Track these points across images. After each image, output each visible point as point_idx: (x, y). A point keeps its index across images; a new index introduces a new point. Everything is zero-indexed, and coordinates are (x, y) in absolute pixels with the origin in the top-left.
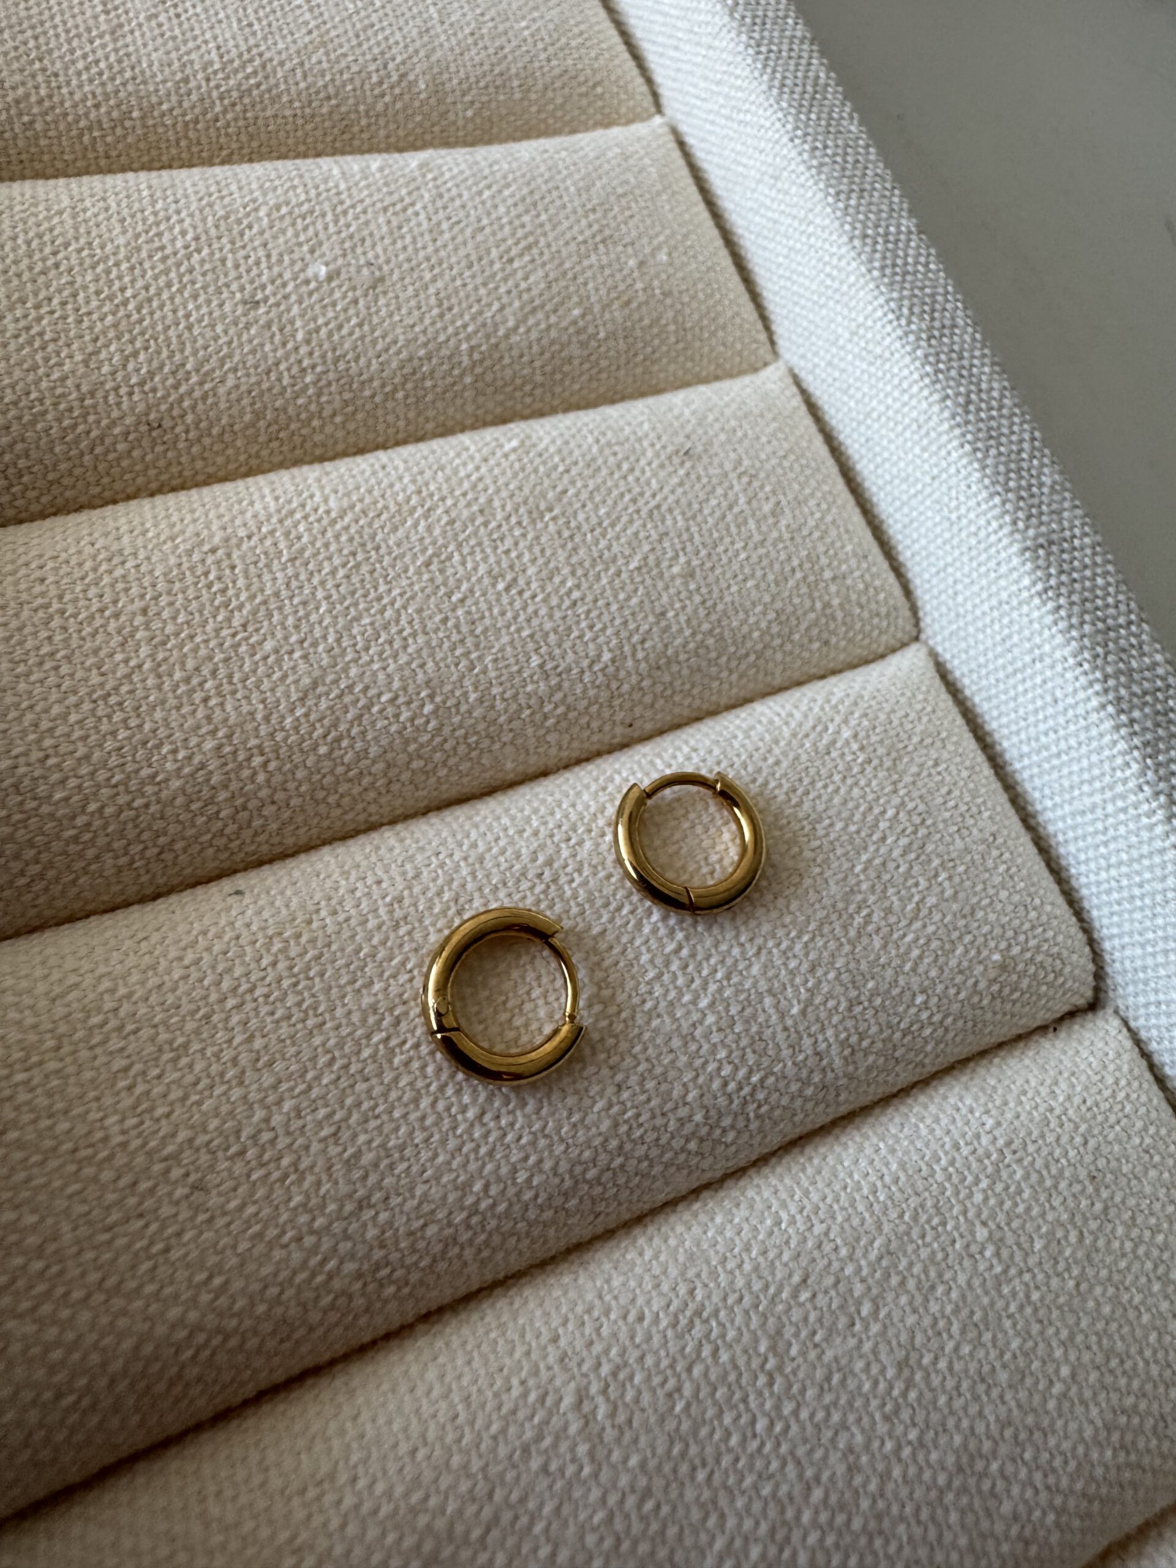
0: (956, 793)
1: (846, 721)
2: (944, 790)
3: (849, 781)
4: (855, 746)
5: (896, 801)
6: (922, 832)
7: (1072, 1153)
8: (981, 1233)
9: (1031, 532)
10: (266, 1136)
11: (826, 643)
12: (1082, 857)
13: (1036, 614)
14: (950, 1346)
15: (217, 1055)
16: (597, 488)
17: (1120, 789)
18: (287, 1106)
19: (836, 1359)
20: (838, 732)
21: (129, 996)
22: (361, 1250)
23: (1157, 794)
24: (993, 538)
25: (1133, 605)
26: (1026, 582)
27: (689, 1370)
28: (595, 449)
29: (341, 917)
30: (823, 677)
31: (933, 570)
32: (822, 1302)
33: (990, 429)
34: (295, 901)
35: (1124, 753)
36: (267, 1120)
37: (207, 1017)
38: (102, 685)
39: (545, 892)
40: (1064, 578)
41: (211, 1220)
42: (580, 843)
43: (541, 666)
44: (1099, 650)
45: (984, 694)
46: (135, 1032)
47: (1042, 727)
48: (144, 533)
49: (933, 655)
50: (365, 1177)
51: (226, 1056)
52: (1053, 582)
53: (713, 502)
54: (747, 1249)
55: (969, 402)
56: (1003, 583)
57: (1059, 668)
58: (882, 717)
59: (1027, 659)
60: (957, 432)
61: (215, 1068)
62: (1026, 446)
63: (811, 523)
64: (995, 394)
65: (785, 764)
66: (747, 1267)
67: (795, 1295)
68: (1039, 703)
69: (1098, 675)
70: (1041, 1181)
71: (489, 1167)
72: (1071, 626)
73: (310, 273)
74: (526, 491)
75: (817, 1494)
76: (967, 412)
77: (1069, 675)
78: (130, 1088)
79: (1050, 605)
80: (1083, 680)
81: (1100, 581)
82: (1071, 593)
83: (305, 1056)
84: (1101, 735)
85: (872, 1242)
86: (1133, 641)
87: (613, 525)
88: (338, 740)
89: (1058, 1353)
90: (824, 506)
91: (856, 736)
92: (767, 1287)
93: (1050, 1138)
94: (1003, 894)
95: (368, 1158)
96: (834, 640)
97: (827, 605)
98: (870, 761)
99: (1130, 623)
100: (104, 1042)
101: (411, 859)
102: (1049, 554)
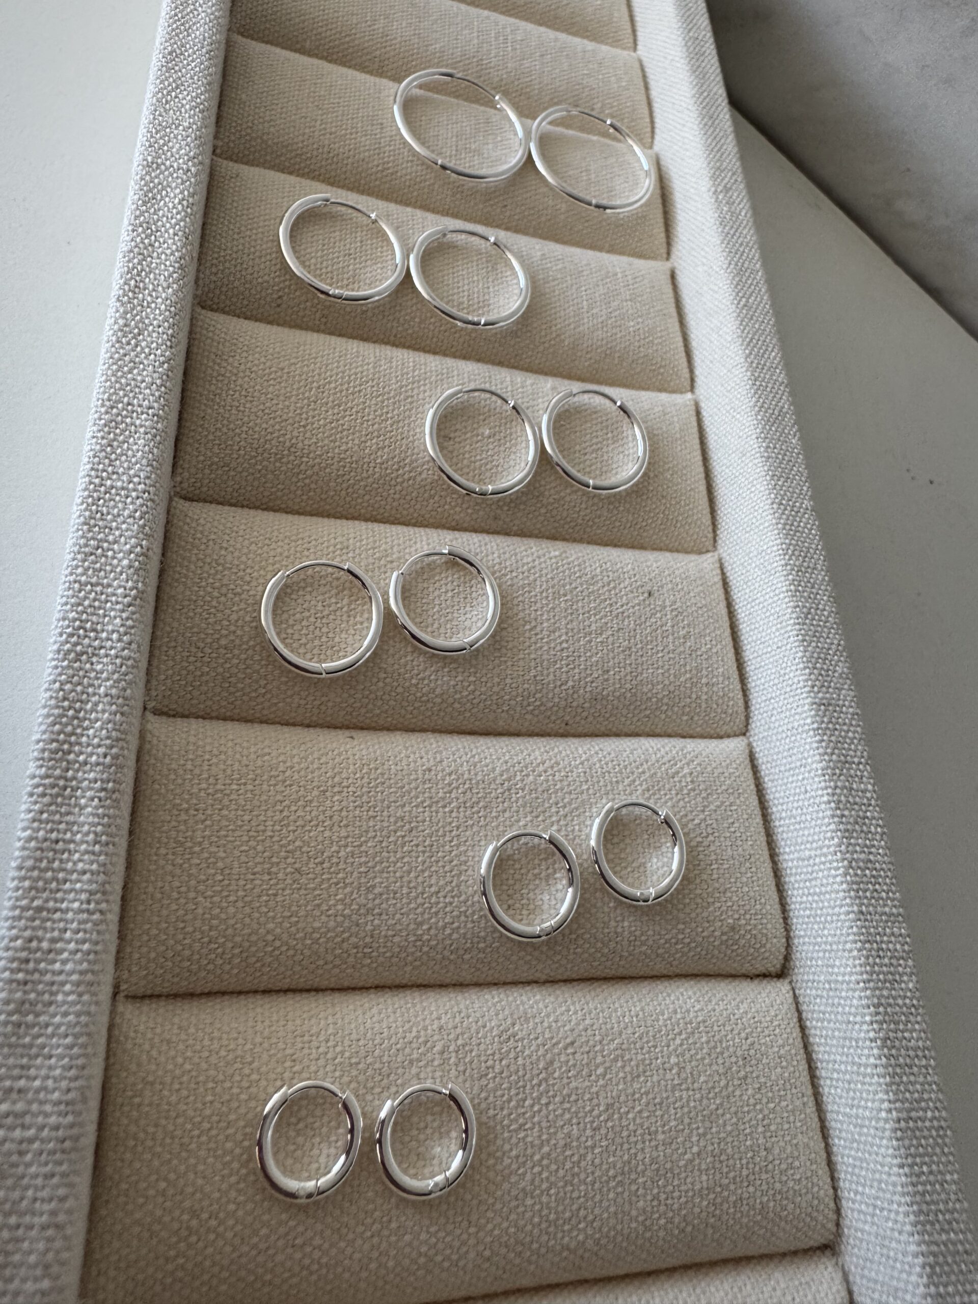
0: (736, 825)
1: (688, 764)
2: (731, 821)
3: (679, 796)
4: (689, 779)
5: (702, 816)
6: (711, 838)
7: (737, 1040)
8: (673, 1060)
9: (820, 695)
10: (335, 860)
11: (692, 718)
12: (796, 885)
13: (809, 740)
14: (638, 1108)
15: (324, 812)
16: (593, 592)
17: (825, 850)
18: (349, 849)
19: (577, 1088)
20: (682, 768)
21: (292, 767)
22: (362, 934)
23: (843, 860)
24: (799, 691)
25: (865, 754)
26: (809, 721)
27: (501, 1060)
28: (598, 570)
29: (399, 768)
30: (684, 737)
31: (764, 698)
32: (578, 1056)
33: (816, 631)
34: (378, 752)
35: (833, 831)
36: (338, 852)
37: (325, 792)
38: (322, 612)
39: (503, 793)
40: (830, 726)
41: (299, 889)
42: (528, 775)
43: (535, 676)
44: (837, 771)
45: (771, 777)
46: (291, 785)
47: (795, 805)
48: (361, 541)
49: (750, 745)
50: (374, 900)
51: (328, 813)
52: (824, 726)
53: (653, 620)
54: (548, 1016)
55: (809, 613)
56: (797, 717)
57: (812, 774)
58: (709, 769)
59: (798, 764)
60: (797, 627)
61: (321, 818)
62: (834, 647)
63: (703, 649)
64: (826, 613)
65: (647, 774)
66: (546, 1024)
67: (566, 1048)
68: (798, 790)
69: (832, 784)
70: (715, 1047)
71: (433, 920)
72: (826, 753)
73: (481, 431)
74: (556, 581)
75: (546, 1149)
76: (806, 618)
77: (816, 779)
78: (281, 811)
79: (818, 738)
80: (823, 784)
81: (850, 734)
82: (831, 735)
83: (364, 828)
84: (824, 818)
85: (613, 1040)
86: (859, 773)
87: (595, 615)
88: (423, 679)
89: (695, 1139)
90: (714, 643)
91: (691, 774)
92: (552, 1038)
93: (728, 1028)
94: (746, 889)
95: (377, 891)
96: (696, 718)
97: (698, 697)
98: (694, 790)
99: (860, 763)
100: (275, 785)
101: (441, 752)
102: (826, 710)
